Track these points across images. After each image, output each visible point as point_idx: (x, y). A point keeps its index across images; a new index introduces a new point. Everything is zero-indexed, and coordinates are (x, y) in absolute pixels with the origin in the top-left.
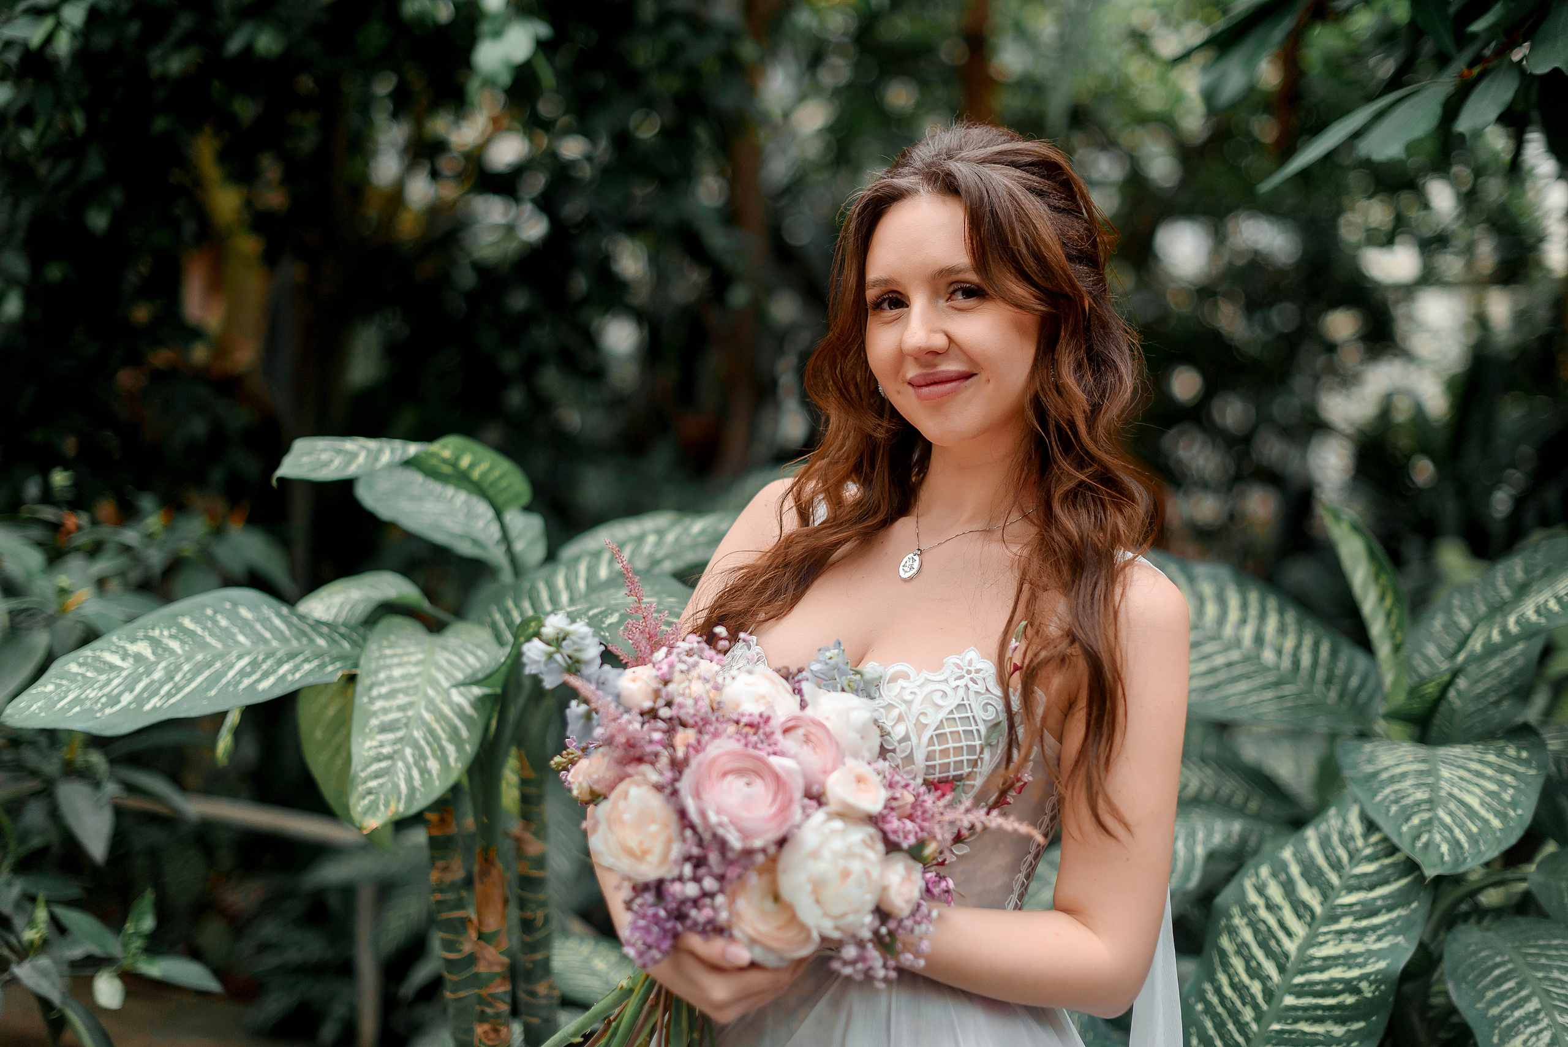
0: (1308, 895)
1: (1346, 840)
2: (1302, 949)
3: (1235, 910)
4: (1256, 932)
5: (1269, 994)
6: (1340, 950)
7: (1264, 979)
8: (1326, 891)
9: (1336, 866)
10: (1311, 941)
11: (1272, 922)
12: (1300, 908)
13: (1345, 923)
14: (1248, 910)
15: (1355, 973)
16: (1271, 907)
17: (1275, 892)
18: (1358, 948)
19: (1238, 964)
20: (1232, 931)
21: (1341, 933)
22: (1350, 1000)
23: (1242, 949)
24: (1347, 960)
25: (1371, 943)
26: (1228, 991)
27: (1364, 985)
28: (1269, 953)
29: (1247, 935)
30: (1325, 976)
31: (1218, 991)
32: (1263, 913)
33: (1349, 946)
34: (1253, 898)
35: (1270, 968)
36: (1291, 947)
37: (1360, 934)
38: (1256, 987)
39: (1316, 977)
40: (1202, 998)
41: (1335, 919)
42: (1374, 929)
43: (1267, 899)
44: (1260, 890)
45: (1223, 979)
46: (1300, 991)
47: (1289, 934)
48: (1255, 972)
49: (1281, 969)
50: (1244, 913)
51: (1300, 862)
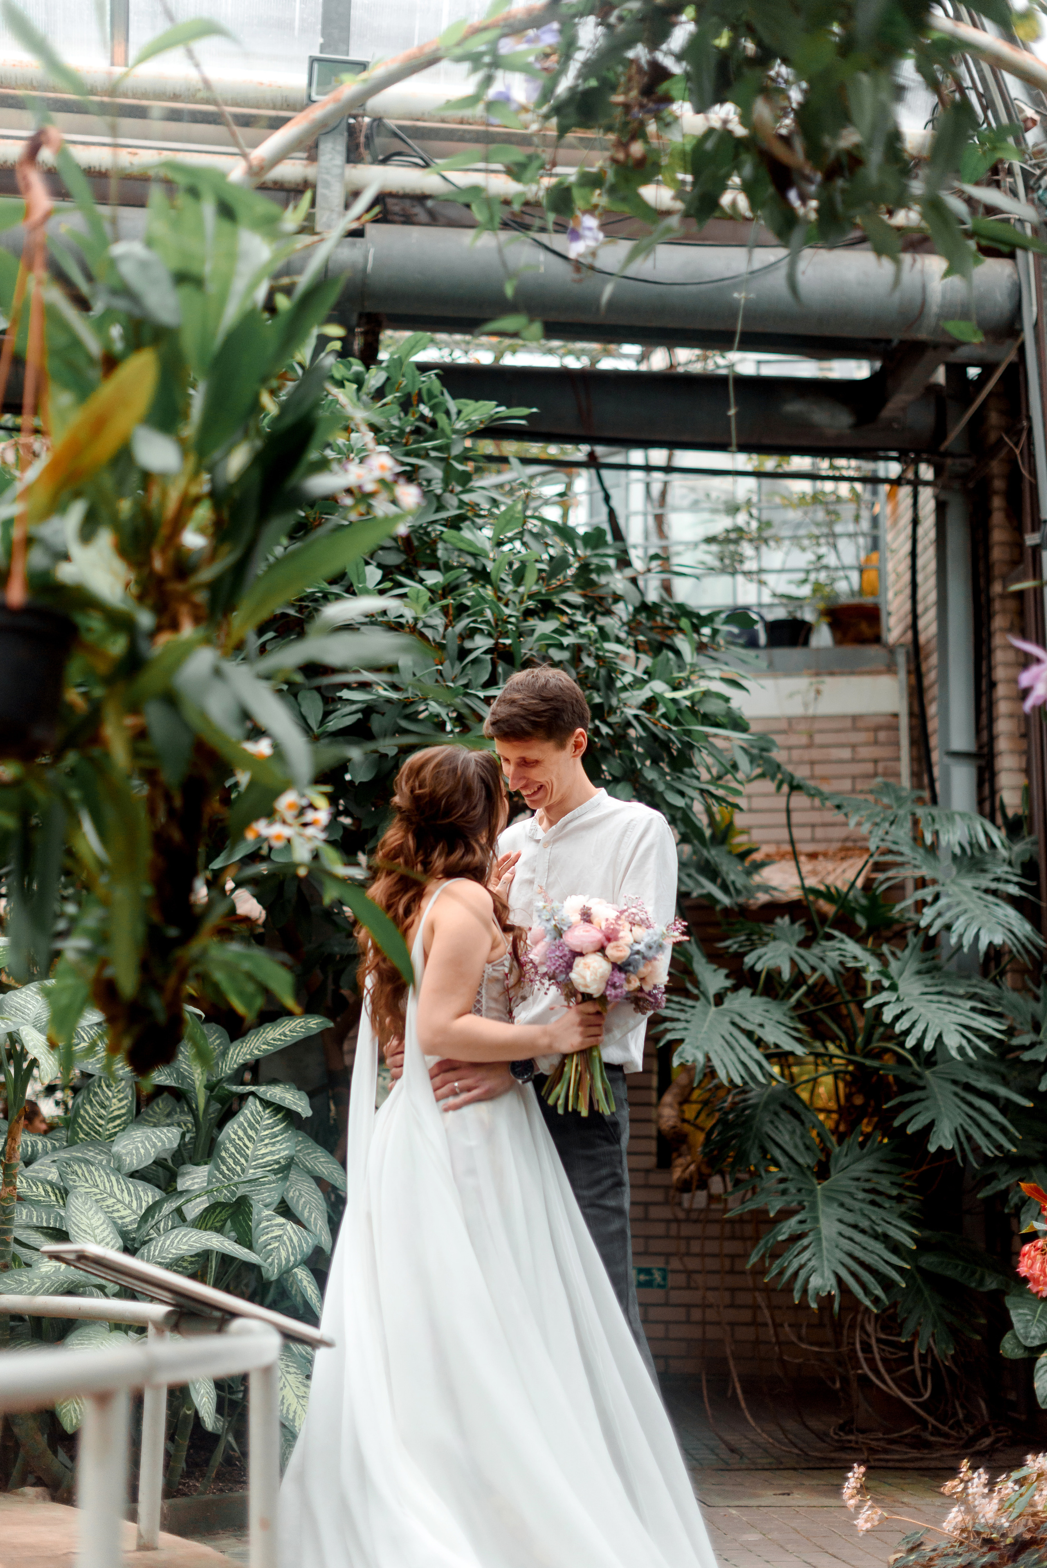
0: (250, 1132)
1: (258, 1113)
2: (253, 1153)
3: (227, 1141)
4: (236, 1148)
5: (243, 1171)
6: (267, 1151)
7: (241, 1165)
8: (256, 1130)
9: (258, 1122)
10: (255, 1150)
11: (241, 1144)
12: (250, 1138)
13: (267, 1141)
14: (232, 1141)
15: (277, 1157)
16: (239, 1139)
17: (241, 1133)
18: (274, 1149)
19: (230, 1161)
20: (226, 1150)
21: (266, 1145)
22: (276, 1167)
23: (232, 1156)
24: (272, 1153)
25: (278, 1146)
26: (227, 1172)
27: (281, 1160)
28: (242, 1156)
29: (233, 1150)
30: (265, 1160)
31: (222, 1173)
32: (237, 1141)
33: (270, 1149)
34: (233, 1136)
35: (243, 1161)
36: (248, 1152)
37: (274, 1144)
38: (238, 1169)
39: (261, 1161)
40: (215, 1177)
41: (263, 1140)
42: (278, 1141)
43: (238, 1135)
44: (236, 1134)
45: (224, 1168)
46: (255, 1167)
47: (247, 1148)
48: (237, 1163)
49: (247, 1161)
51: (247, 1121)
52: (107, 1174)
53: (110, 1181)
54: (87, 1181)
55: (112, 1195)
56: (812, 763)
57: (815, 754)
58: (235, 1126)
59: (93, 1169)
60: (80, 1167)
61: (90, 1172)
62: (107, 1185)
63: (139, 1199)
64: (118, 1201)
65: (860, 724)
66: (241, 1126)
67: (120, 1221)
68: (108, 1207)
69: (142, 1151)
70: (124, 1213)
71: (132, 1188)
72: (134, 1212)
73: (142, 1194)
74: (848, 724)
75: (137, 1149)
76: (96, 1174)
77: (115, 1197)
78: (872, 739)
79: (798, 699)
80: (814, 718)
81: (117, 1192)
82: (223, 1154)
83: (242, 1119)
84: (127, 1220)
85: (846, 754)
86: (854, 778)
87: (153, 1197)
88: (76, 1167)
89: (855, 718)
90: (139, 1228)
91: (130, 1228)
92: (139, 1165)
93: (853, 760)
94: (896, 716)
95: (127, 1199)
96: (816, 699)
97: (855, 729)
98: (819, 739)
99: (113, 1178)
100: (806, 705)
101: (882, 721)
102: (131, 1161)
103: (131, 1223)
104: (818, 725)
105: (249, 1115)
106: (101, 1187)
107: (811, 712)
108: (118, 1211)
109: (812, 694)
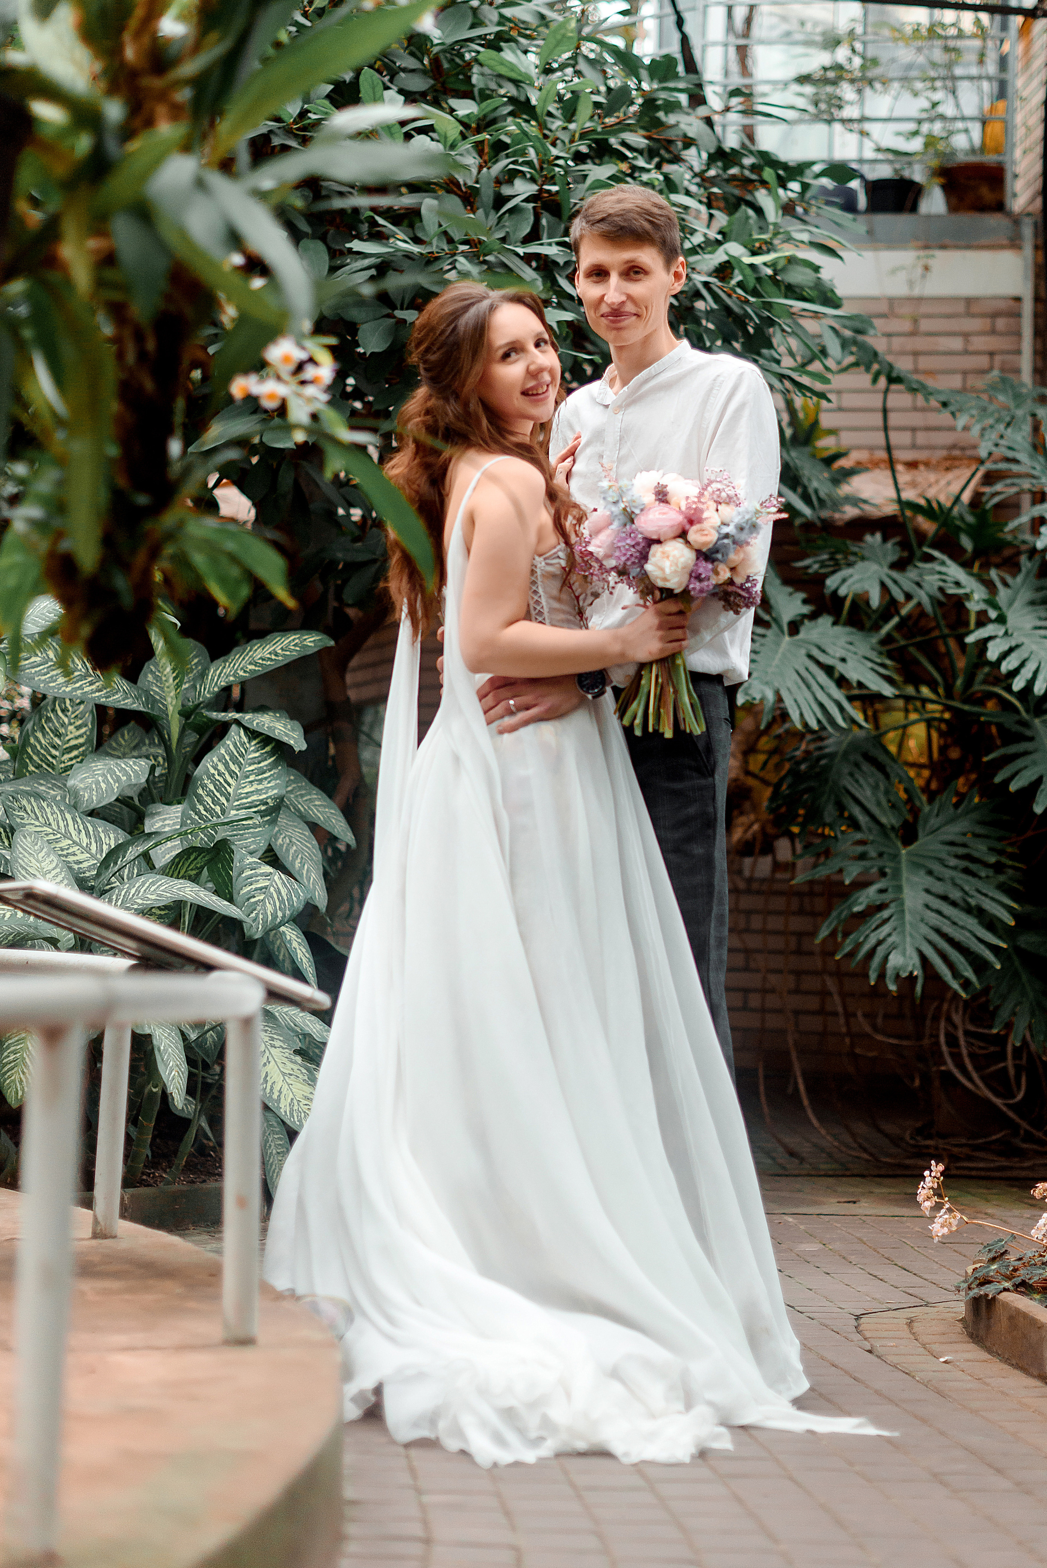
0: (233, 767)
1: (243, 744)
2: (235, 791)
3: (205, 777)
4: (215, 786)
5: (223, 812)
6: (252, 789)
7: (221, 805)
8: (240, 765)
9: (242, 756)
10: (238, 787)
11: (222, 781)
12: (232, 774)
13: (252, 778)
14: (210, 776)
15: (264, 796)
16: (219, 774)
17: (221, 767)
18: (260, 787)
19: (209, 800)
20: (204, 787)
21: (251, 782)
22: (263, 808)
23: (210, 794)
24: (257, 792)
25: (265, 784)
26: (204, 813)
27: (269, 801)
28: (222, 794)
29: (212, 787)
30: (249, 800)
31: (198, 813)
32: (217, 777)
33: (255, 786)
34: (212, 771)
35: (223, 800)
36: (230, 790)
37: (260, 781)
38: (218, 809)
39: (245, 801)
40: (190, 818)
41: (248, 777)
42: (266, 778)
43: (218, 770)
44: (215, 768)
45: (201, 808)
46: (238, 808)
47: (229, 785)
48: (216, 802)
49: (228, 800)
50: (209, 778)
51: (229, 754)
52: (61, 811)
53: (64, 819)
54: (38, 818)
55: (67, 835)
56: (916, 354)
57: (919, 343)
58: (215, 759)
59: (44, 805)
60: (30, 802)
61: (41, 808)
62: (61, 824)
63: (99, 841)
64: (74, 842)
65: (975, 309)
66: (221, 759)
67: (76, 867)
68: (62, 850)
69: (103, 786)
70: (80, 857)
71: (90, 829)
72: (93, 857)
73: (102, 835)
74: (961, 308)
75: (97, 783)
76: (48, 810)
77: (71, 838)
78: (988, 327)
79: (902, 276)
80: (920, 299)
81: (74, 833)
82: (200, 791)
83: (223, 751)
84: (85, 865)
85: (956, 344)
86: (965, 373)
87: (116, 839)
88: (24, 802)
89: (969, 301)
90: (98, 875)
91: (88, 874)
92: (99, 802)
93: (966, 352)
94: (1018, 299)
95: (85, 841)
96: (923, 276)
97: (969, 314)
98: (925, 325)
99: (68, 816)
100: (911, 283)
101: (1002, 305)
102: (90, 797)
103: (89, 869)
104: (924, 309)
105: (232, 747)
106: (55, 827)
107: (916, 292)
108: (75, 855)
109: (919, 270)
